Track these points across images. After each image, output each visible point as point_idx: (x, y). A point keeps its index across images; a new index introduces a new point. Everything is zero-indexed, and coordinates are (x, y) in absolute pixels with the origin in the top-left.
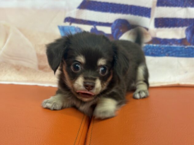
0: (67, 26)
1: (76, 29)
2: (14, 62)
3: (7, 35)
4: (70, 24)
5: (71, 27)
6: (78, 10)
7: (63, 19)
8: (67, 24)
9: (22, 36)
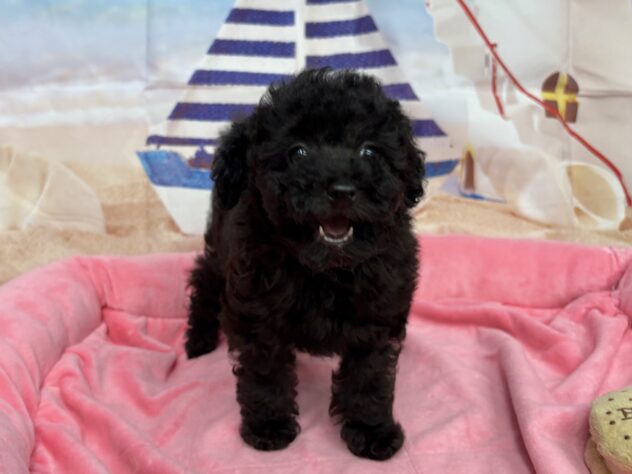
0: (152, 152)
1: (169, 155)
2: (59, 225)
3: (43, 178)
4: (158, 147)
5: (160, 152)
6: (170, 122)
7: (144, 140)
8: (153, 147)
9: (72, 175)
